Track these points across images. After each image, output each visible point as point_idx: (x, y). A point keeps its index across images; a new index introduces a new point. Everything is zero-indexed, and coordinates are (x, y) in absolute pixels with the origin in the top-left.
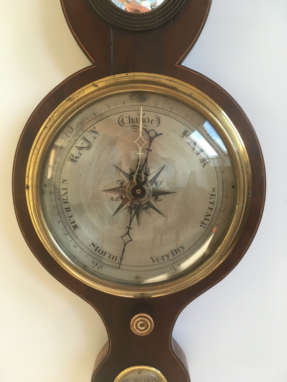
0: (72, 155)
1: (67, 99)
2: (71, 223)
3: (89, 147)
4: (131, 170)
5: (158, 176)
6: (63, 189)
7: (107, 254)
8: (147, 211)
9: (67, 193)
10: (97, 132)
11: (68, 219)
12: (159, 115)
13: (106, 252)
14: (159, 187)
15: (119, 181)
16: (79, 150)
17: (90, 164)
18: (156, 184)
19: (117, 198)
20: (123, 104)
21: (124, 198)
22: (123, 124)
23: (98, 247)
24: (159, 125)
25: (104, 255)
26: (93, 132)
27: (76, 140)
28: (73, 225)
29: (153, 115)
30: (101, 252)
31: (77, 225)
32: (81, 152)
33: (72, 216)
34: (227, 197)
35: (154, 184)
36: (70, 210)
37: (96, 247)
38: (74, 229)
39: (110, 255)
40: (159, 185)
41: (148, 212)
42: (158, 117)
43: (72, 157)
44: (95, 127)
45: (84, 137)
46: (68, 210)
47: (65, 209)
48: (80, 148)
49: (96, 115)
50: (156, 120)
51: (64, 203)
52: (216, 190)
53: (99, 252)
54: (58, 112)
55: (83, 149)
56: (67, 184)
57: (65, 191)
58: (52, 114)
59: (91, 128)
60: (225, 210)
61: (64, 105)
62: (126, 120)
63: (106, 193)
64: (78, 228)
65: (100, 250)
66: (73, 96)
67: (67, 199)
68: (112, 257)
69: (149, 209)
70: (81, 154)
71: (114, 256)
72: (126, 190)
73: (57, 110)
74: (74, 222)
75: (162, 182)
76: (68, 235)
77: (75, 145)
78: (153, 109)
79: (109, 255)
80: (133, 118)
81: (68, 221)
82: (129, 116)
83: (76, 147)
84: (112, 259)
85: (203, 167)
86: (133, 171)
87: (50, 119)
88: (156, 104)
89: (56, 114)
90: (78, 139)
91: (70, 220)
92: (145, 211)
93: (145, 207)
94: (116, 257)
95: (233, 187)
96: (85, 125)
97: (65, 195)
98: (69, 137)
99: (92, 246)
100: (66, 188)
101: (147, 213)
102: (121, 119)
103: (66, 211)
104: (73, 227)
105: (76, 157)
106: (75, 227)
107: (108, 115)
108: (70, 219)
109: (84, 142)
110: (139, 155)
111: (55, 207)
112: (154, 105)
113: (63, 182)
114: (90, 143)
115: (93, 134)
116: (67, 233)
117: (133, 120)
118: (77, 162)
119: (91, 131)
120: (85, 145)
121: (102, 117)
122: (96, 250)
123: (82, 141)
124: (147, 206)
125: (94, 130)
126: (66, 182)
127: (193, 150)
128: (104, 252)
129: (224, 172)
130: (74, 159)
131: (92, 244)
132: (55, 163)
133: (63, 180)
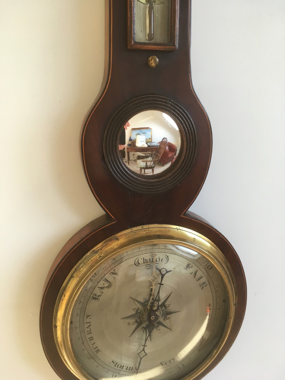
0: (94, 295)
1: (91, 251)
2: (94, 349)
3: (109, 287)
4: (144, 299)
5: (167, 300)
6: (87, 323)
7: (124, 367)
8: (157, 328)
9: (90, 325)
10: (116, 273)
11: (91, 346)
12: (168, 255)
13: (124, 366)
14: (168, 309)
15: (135, 309)
16: (101, 290)
17: (111, 299)
18: (165, 307)
19: (133, 323)
20: (138, 249)
21: (139, 321)
22: (138, 264)
23: (117, 363)
24: (167, 262)
25: (122, 368)
26: (113, 273)
27: (98, 282)
28: (96, 349)
29: (163, 255)
30: (119, 366)
31: (99, 349)
32: (103, 291)
33: (94, 343)
34: (219, 309)
35: (163, 307)
36: (93, 339)
37: (115, 363)
38: (97, 353)
39: (128, 367)
40: (167, 308)
41: (159, 329)
42: (166, 255)
43: (95, 296)
44: (115, 270)
45: (105, 279)
46: (92, 338)
47: (89, 338)
48: (102, 288)
49: (116, 260)
50: (166, 258)
51: (88, 334)
52: (212, 305)
53: (118, 367)
54: (84, 263)
55: (104, 289)
56: (90, 318)
57: (89, 324)
58: (78, 264)
59: (112, 271)
60: (217, 318)
61: (89, 256)
62: (141, 261)
63: (124, 320)
64: (100, 351)
65: (119, 365)
66: (97, 248)
67: (90, 331)
68: (128, 368)
69: (159, 327)
70: (103, 293)
71: (130, 368)
72: (141, 315)
73: (82, 261)
74: (97, 347)
75: (169, 305)
76: (91, 359)
77: (97, 286)
78: (163, 251)
79: (126, 367)
80: (147, 259)
81: (91, 347)
82: (144, 258)
83: (98, 287)
84: (129, 370)
85: (202, 289)
86: (146, 299)
87: (76, 269)
88: (165, 246)
89: (82, 265)
90: (100, 281)
91: (93, 347)
92: (156, 329)
93: (156, 325)
94: (132, 368)
95: (224, 301)
96: (106, 269)
97: (89, 328)
98: (92, 280)
99: (112, 363)
100: (89, 322)
101: (157, 330)
102: (137, 261)
103: (90, 340)
104: (96, 351)
105: (99, 296)
106: (98, 351)
107: (126, 259)
108: (93, 345)
109: (106, 283)
110: (152, 288)
111: (80, 338)
112: (164, 248)
113: (87, 317)
114: (110, 283)
115: (113, 275)
116: (91, 357)
117: (147, 260)
118: (99, 299)
119: (111, 273)
120: (106, 284)
121: (121, 261)
122: (115, 366)
123: (103, 282)
124: (157, 324)
125: (114, 272)
126: (89, 317)
127: (194, 278)
128: (122, 366)
129: (217, 291)
130: (97, 297)
131: (113, 362)
132: (80, 303)
133: (87, 315)
